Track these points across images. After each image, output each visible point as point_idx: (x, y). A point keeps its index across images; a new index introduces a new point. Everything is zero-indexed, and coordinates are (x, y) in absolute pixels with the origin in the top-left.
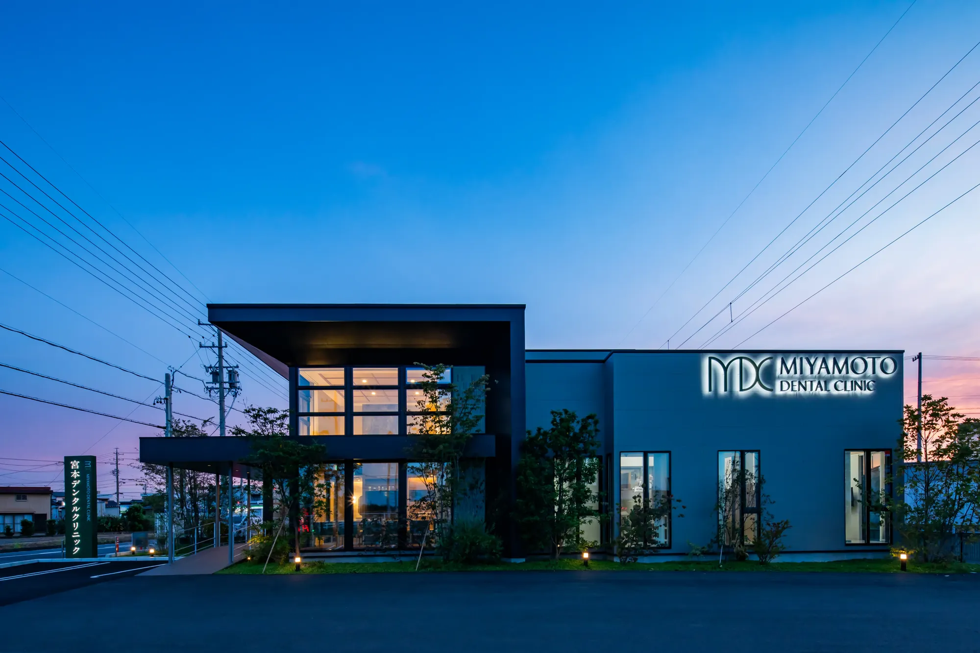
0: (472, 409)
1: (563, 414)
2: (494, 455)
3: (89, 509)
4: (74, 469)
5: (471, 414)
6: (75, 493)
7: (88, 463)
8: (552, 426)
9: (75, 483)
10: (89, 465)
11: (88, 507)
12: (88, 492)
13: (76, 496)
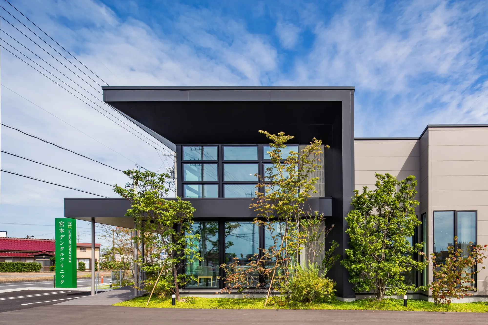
0: (308, 172)
1: (386, 177)
2: (331, 215)
3: (70, 254)
4: (61, 227)
5: (308, 176)
6: (61, 243)
7: (70, 223)
8: (376, 188)
9: (62, 237)
10: (70, 225)
11: (70, 253)
12: (70, 243)
13: (62, 246)
